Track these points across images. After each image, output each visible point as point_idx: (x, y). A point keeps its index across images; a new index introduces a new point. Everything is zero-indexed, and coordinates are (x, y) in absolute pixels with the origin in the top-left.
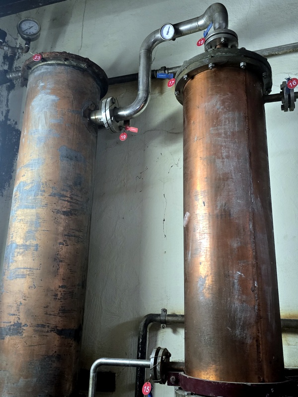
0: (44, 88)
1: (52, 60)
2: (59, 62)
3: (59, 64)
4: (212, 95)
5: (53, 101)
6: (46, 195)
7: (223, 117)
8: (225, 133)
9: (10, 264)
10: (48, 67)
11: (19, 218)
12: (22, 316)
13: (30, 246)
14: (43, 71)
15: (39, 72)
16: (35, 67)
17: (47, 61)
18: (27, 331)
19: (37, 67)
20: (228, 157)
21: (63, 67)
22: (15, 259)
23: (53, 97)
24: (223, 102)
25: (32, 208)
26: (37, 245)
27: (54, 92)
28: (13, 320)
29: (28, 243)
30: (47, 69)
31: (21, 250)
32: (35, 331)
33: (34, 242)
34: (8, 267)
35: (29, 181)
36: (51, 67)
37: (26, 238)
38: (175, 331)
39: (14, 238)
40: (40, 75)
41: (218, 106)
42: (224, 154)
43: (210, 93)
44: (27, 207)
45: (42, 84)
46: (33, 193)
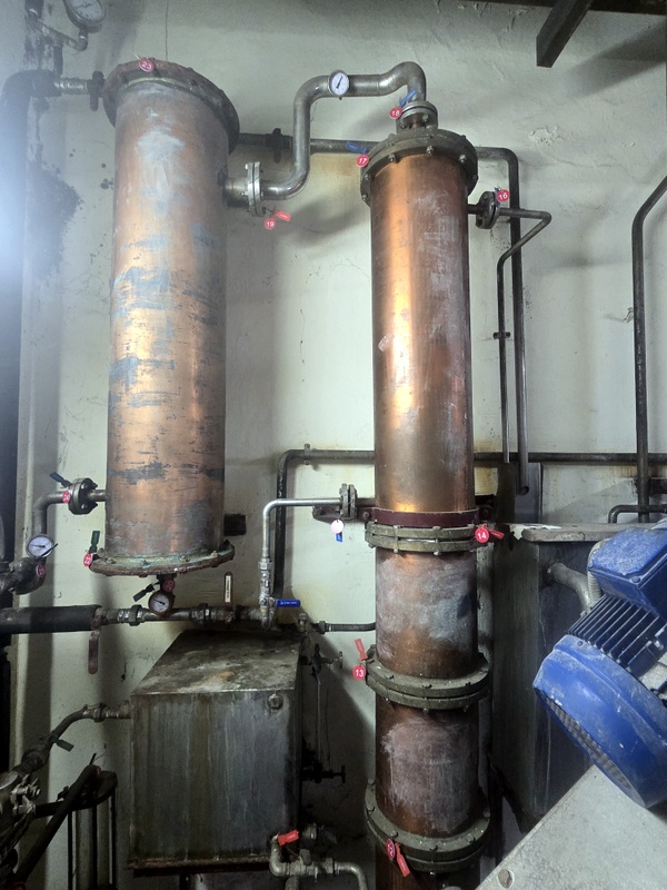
0: (159, 121)
1: (169, 77)
2: (180, 84)
3: (180, 88)
4: (427, 189)
5: (176, 147)
6: (179, 292)
7: (440, 221)
8: (442, 242)
9: (131, 386)
10: (163, 87)
11: (138, 322)
12: (160, 454)
13: (161, 362)
14: (153, 91)
15: (146, 92)
16: (136, 81)
17: (160, 77)
18: (172, 473)
19: (141, 83)
20: (444, 272)
21: (187, 95)
22: (139, 379)
23: (175, 141)
24: (440, 202)
25: (159, 308)
26: (172, 362)
27: (175, 132)
28: (147, 459)
29: (157, 358)
30: (162, 90)
31: (148, 368)
32: (182, 472)
33: (168, 358)
34: (127, 389)
35: (148, 268)
36: (168, 89)
37: (154, 351)
38: (315, 468)
39: (131, 351)
40: (148, 97)
41: (434, 206)
42: (440, 269)
43: (424, 186)
44: (150, 307)
45: (155, 115)
46: (158, 287)
